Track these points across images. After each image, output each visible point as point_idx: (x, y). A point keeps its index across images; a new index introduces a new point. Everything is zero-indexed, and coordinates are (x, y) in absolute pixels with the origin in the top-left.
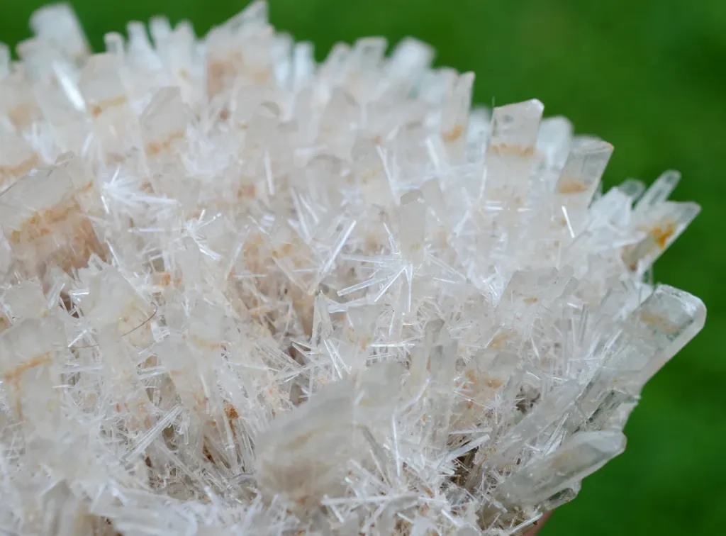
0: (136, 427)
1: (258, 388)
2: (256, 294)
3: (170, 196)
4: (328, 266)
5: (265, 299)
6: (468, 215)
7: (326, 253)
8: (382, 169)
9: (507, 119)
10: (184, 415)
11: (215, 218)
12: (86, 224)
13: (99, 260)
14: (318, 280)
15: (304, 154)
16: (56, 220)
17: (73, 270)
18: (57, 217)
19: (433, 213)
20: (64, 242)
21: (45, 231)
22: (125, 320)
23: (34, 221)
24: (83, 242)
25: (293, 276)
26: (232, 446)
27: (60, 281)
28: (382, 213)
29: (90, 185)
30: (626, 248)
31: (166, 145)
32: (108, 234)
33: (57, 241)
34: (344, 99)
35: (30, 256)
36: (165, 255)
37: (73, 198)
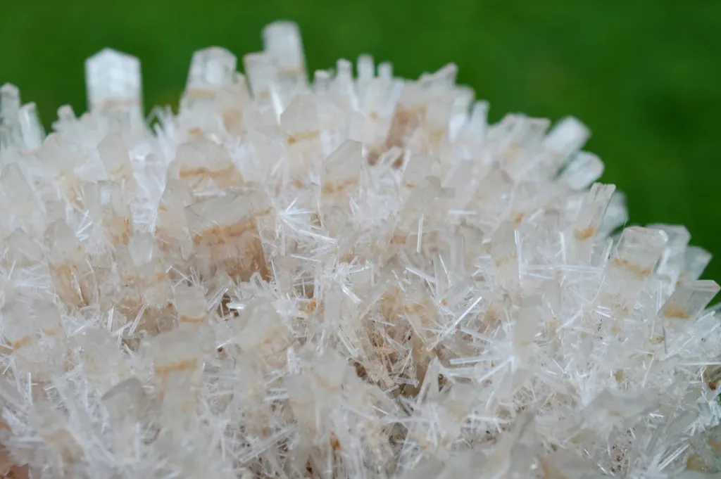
0: (255, 432)
1: (363, 430)
2: (384, 335)
3: (331, 236)
4: (448, 331)
5: (390, 340)
6: (580, 312)
7: (450, 317)
8: (516, 257)
9: (634, 241)
10: (297, 434)
11: (363, 269)
12: (257, 242)
13: (260, 278)
14: (438, 340)
15: (456, 213)
16: (232, 235)
17: (238, 278)
18: (234, 233)
19: (549, 305)
20: (235, 255)
21: (221, 242)
22: (267, 342)
23: (215, 231)
24: (252, 256)
25: (417, 328)
26: (330, 471)
27: (225, 284)
28: (506, 296)
29: (267, 212)
30: (710, 367)
31: (340, 188)
32: (273, 254)
33: (230, 252)
34: (500, 174)
35: (205, 257)
36: (316, 283)
37: (251, 220)
